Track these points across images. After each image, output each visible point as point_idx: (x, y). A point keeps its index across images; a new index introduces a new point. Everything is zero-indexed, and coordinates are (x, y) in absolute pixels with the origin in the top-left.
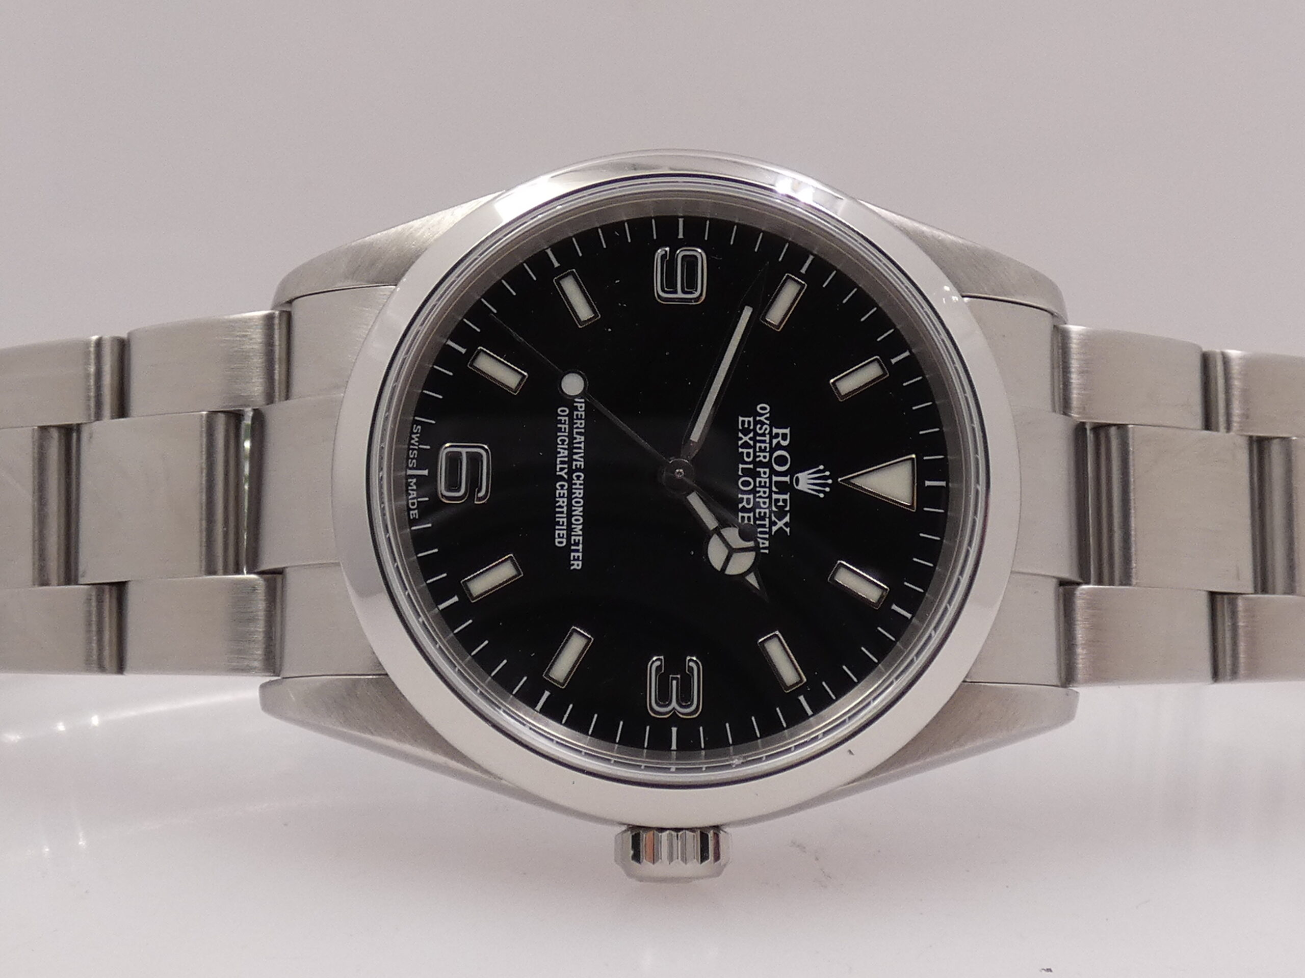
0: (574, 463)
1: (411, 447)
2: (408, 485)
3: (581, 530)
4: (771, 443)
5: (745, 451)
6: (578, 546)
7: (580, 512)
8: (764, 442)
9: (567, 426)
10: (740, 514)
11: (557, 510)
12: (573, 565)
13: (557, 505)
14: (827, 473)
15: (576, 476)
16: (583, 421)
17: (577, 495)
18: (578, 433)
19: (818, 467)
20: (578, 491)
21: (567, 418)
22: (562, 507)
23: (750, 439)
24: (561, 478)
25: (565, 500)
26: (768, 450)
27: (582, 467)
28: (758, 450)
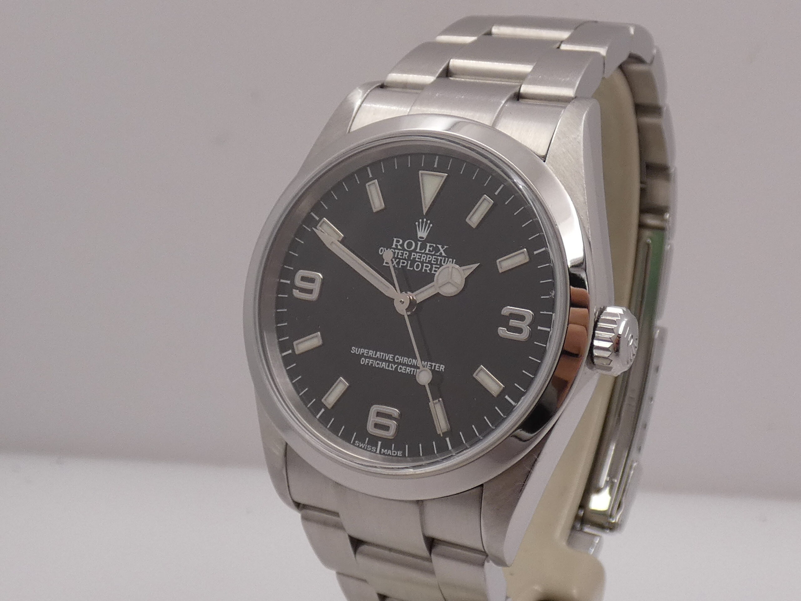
0: (390, 360)
1: (365, 448)
2: (384, 454)
3: (425, 363)
4: (399, 250)
5: (401, 264)
6: (432, 365)
7: (415, 361)
8: (398, 253)
9: (371, 360)
10: (433, 272)
11: (412, 373)
12: (442, 370)
13: (409, 373)
14: (420, 220)
15: (397, 360)
16: (370, 351)
17: (406, 361)
18: (375, 355)
19: (416, 225)
20: (405, 361)
21: (367, 360)
22: (411, 370)
23: (395, 261)
24: (396, 368)
25: (408, 368)
26: (403, 252)
27: (393, 356)
28: (402, 257)
